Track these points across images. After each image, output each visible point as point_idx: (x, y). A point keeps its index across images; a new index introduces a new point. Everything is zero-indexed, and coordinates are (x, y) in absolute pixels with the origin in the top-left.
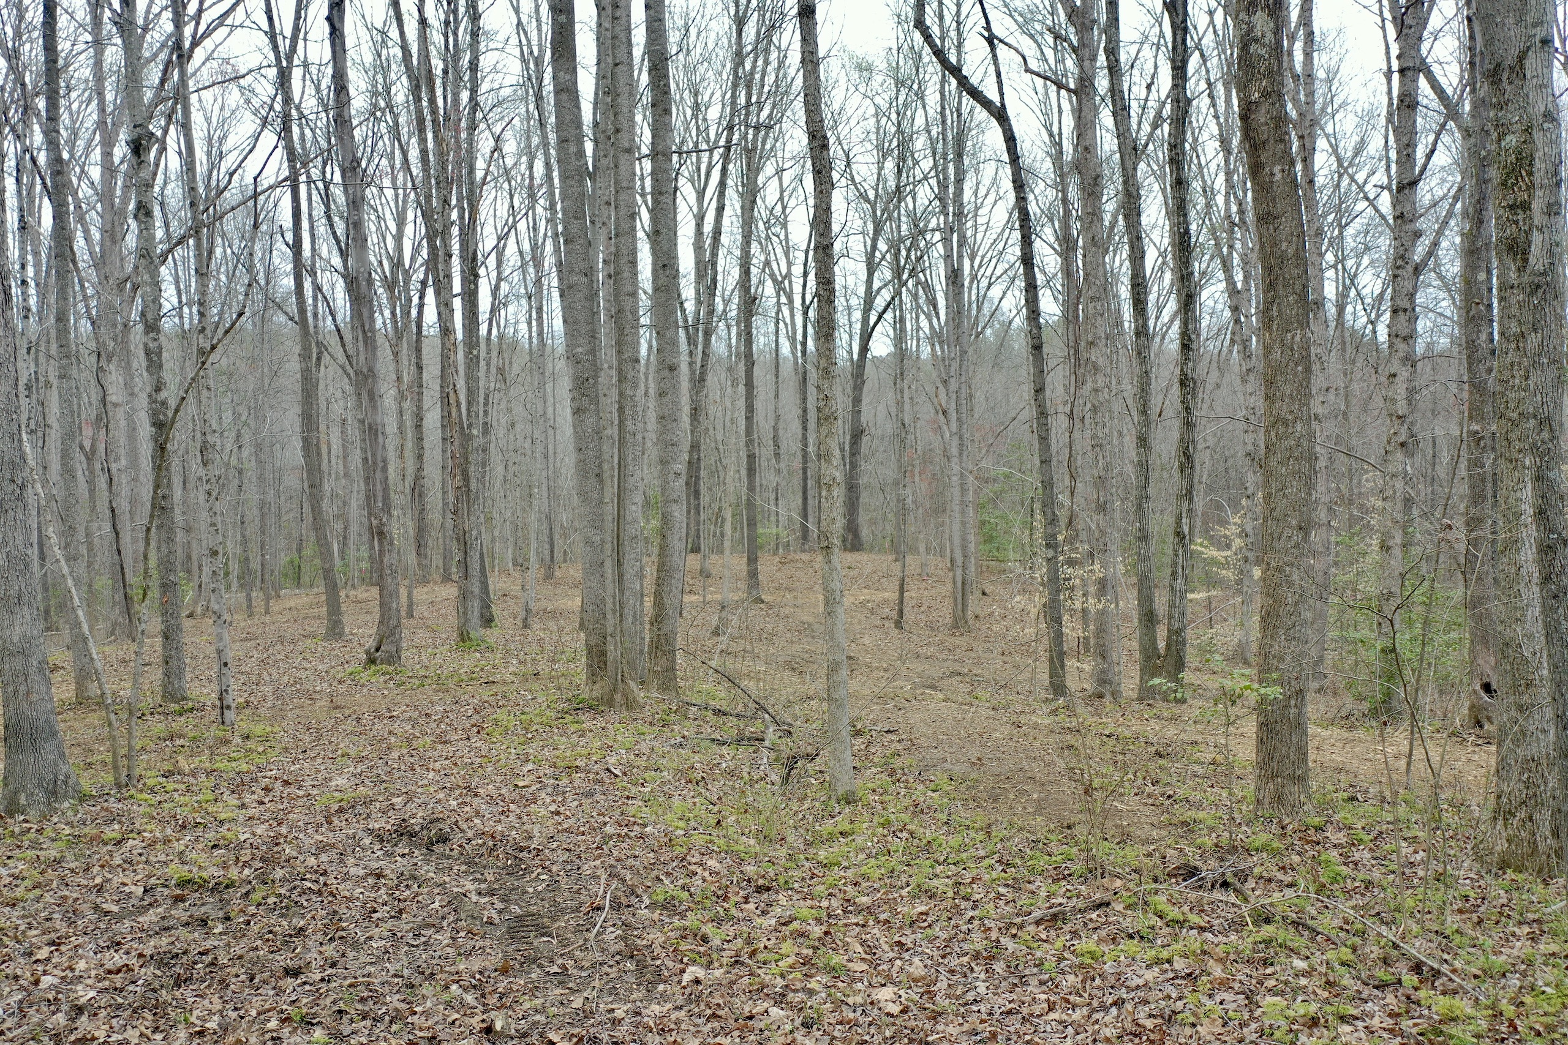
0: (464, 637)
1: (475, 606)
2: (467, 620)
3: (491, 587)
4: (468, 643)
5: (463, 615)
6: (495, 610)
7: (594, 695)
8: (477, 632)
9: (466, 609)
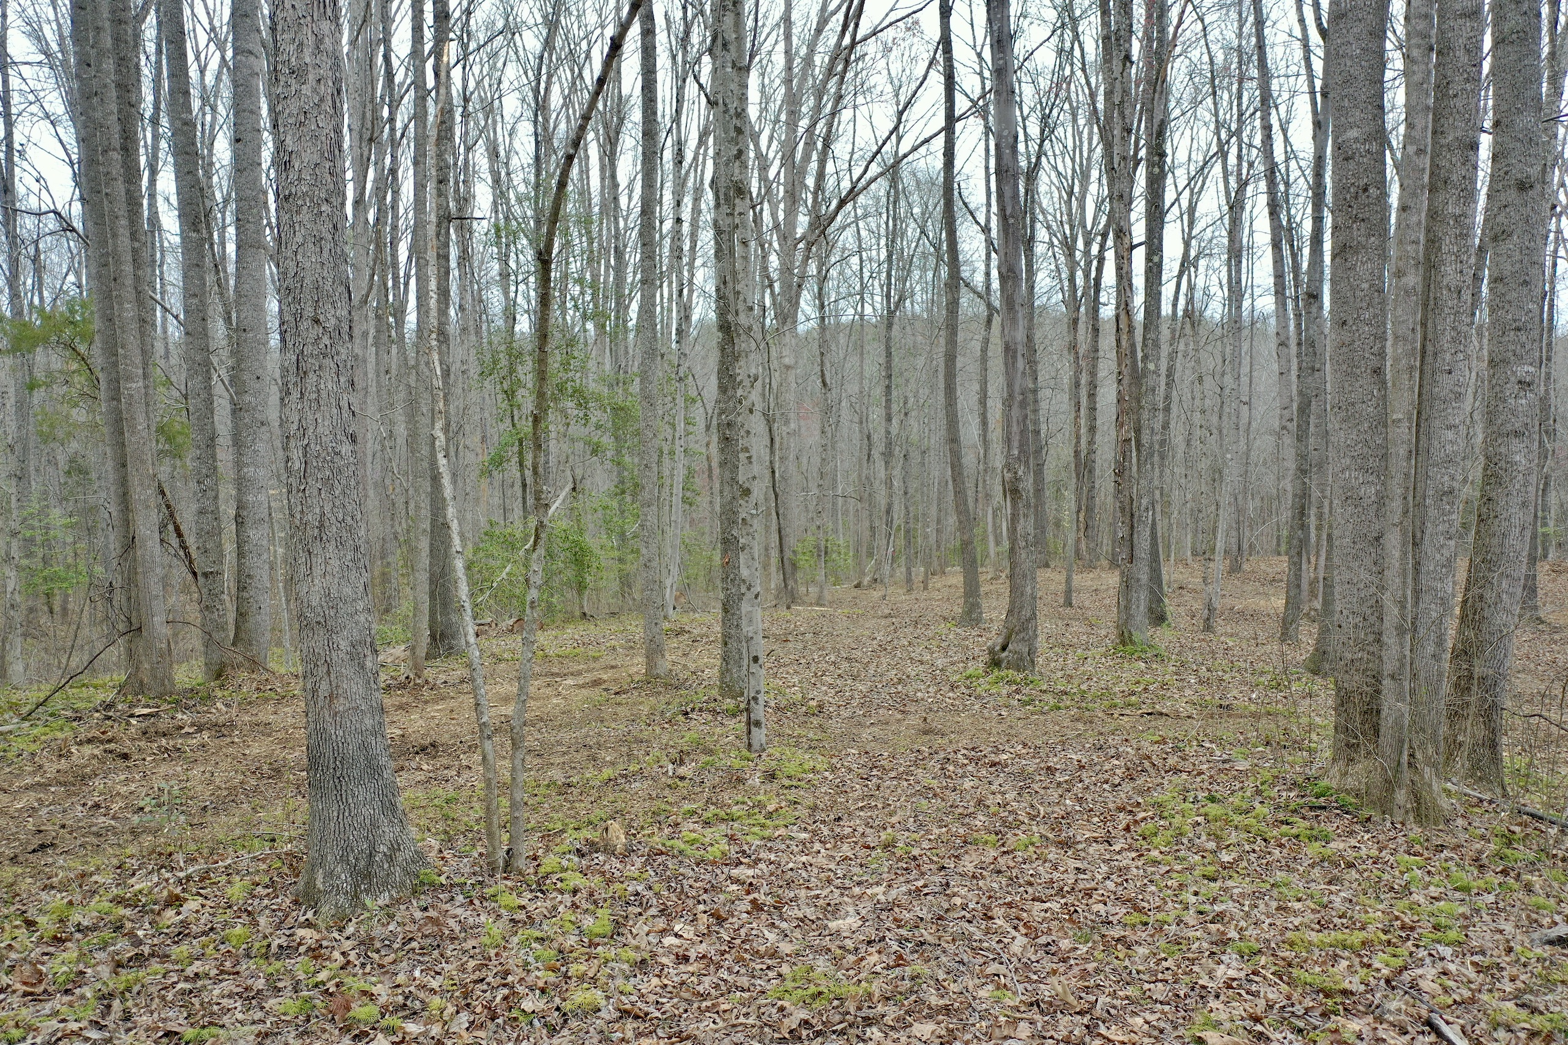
0: (1124, 639)
1: (1142, 599)
2: (1129, 617)
3: (1165, 578)
4: (1129, 647)
5: (1126, 609)
6: (1170, 606)
7: (1350, 782)
8: (1144, 632)
9: (1129, 601)
